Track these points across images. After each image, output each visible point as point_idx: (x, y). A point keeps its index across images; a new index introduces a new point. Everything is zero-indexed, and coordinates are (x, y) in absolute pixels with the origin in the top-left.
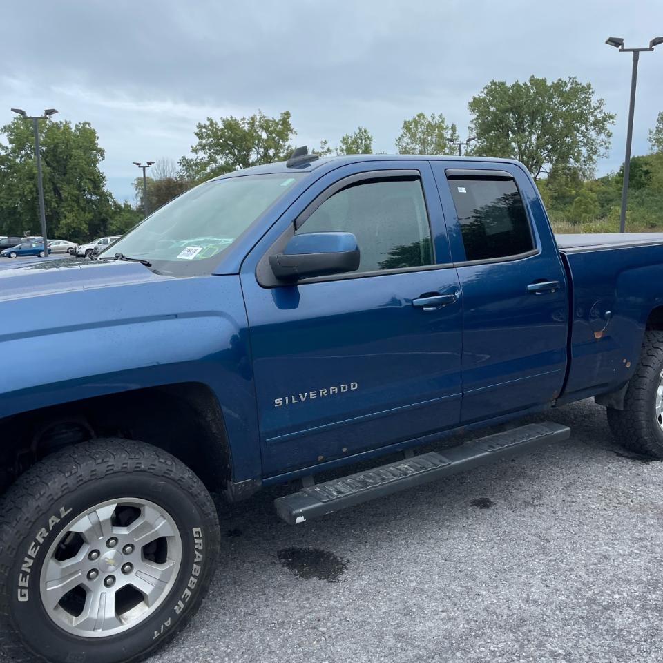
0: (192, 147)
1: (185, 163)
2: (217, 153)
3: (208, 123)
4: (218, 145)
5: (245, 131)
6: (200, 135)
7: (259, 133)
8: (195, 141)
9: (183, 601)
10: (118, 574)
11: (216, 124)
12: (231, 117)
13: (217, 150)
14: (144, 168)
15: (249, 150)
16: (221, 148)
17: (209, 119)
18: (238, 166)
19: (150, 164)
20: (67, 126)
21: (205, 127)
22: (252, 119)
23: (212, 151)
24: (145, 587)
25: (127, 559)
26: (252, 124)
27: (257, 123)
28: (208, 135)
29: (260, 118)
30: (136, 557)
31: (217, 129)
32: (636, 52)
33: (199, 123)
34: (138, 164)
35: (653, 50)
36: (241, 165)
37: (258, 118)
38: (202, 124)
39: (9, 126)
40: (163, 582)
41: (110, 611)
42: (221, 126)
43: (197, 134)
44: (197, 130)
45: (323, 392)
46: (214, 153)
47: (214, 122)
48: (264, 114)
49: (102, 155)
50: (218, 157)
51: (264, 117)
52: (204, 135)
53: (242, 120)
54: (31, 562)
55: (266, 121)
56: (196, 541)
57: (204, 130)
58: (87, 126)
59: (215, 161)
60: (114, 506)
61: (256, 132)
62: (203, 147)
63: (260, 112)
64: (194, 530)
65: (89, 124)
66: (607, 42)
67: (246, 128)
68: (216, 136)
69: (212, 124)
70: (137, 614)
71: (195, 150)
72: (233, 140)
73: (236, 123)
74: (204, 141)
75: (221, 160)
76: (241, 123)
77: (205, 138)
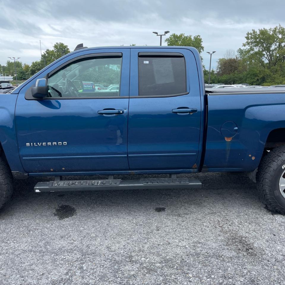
0: (243, 44)
1: (241, 51)
3: (252, 32)
4: (255, 42)
5: (270, 35)
6: (247, 38)
7: (278, 35)
8: (245, 41)
11: (256, 32)
12: (264, 29)
13: (255, 45)
14: (211, 54)
15: (271, 44)
16: (257, 44)
17: (253, 30)
18: (265, 52)
19: (214, 52)
20: (190, 38)
21: (251, 34)
22: (275, 29)
23: (252, 45)
26: (275, 31)
27: (277, 31)
28: (251, 38)
31: (256, 35)
33: (248, 32)
34: (209, 53)
36: (266, 51)
37: (278, 28)
38: (250, 33)
39: (168, 39)
42: (258, 33)
43: (246, 37)
44: (246, 36)
45: (49, 143)
46: (253, 46)
47: (255, 31)
48: (282, 26)
49: (203, 49)
50: (255, 48)
51: (281, 27)
52: (250, 38)
53: (269, 29)
55: (282, 29)
57: (250, 35)
58: (199, 37)
59: (253, 50)
61: (276, 35)
62: (248, 44)
63: (280, 25)
65: (200, 36)
67: (271, 33)
68: (256, 38)
71: (244, 45)
72: (264, 40)
73: (266, 31)
74: (249, 41)
75: (256, 49)
76: (269, 31)
77: (250, 39)
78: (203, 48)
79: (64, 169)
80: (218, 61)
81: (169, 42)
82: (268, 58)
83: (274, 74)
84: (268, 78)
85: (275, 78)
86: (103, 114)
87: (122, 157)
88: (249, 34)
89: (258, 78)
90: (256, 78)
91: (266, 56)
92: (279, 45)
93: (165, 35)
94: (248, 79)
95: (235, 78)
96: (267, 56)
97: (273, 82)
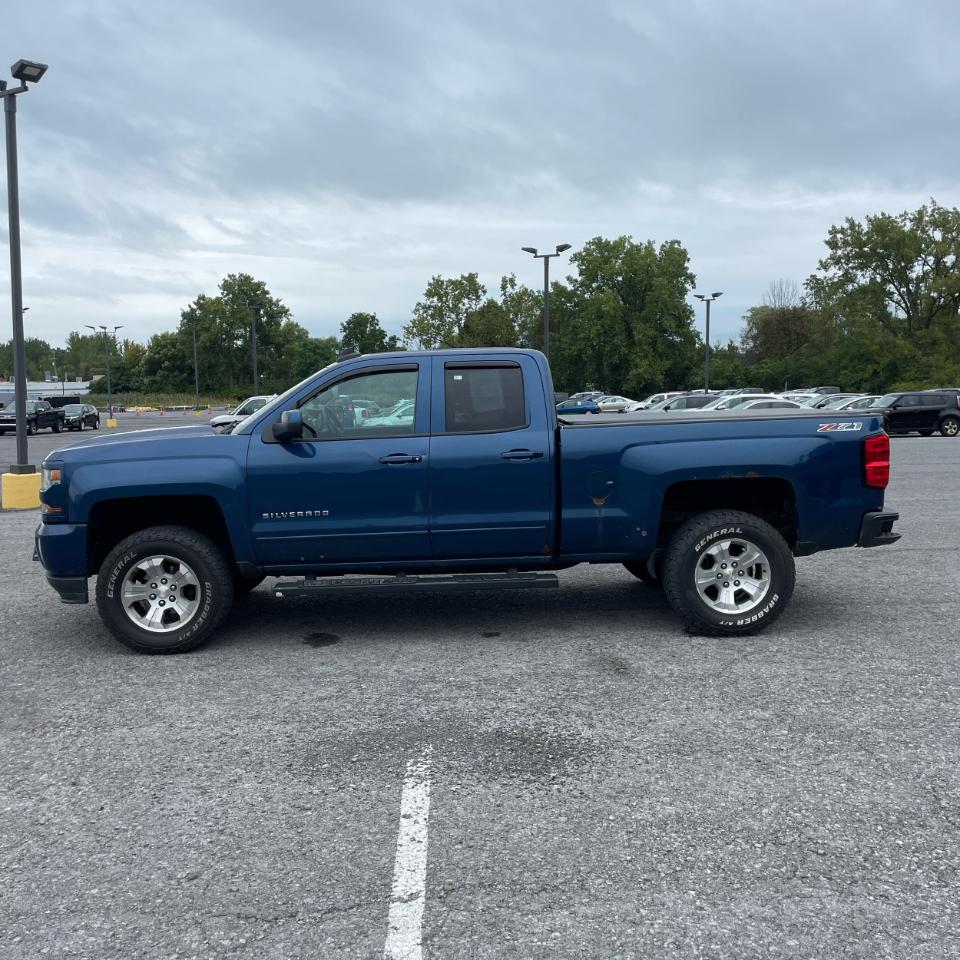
0: (821, 261)
1: (815, 284)
2: (862, 267)
3: (846, 226)
4: (858, 256)
5: (903, 232)
6: (832, 244)
7: (930, 233)
8: (826, 253)
9: (198, 624)
10: (167, 600)
11: (859, 226)
12: (883, 214)
13: (859, 263)
14: (708, 301)
15: (910, 262)
16: (865, 261)
17: (848, 220)
18: (892, 286)
19: (715, 295)
20: (649, 248)
21: (842, 231)
22: (920, 213)
23: (851, 265)
24: (180, 612)
25: (172, 593)
26: (918, 219)
27: (927, 218)
28: (846, 243)
29: (933, 211)
30: (177, 594)
31: (860, 233)
33: (833, 227)
34: (700, 297)
36: (896, 283)
37: (929, 210)
38: (838, 227)
39: (580, 254)
40: (189, 611)
41: (158, 619)
42: (865, 227)
43: (827, 243)
44: (828, 237)
45: (300, 513)
46: (852, 268)
47: (857, 222)
48: (940, 204)
49: (693, 282)
50: (859, 273)
51: (939, 209)
52: (840, 244)
53: (901, 216)
54: (115, 578)
55: (940, 214)
56: (208, 591)
57: (839, 236)
58: (676, 246)
59: (853, 280)
60: (162, 559)
61: (924, 231)
62: (837, 261)
63: (933, 202)
64: (207, 584)
65: (679, 243)
67: (908, 226)
68: (857, 242)
69: (852, 224)
71: (824, 266)
72: (884, 247)
73: (890, 221)
74: (840, 252)
75: (863, 278)
76: (899, 220)
77: (840, 248)
78: (691, 278)
79: (322, 557)
80: (749, 314)
81: (584, 264)
82: (905, 302)
83: (926, 354)
84: (908, 368)
85: (931, 366)
86: (387, 463)
87: (422, 535)
88: (838, 232)
89: (875, 367)
90: (870, 368)
91: (896, 297)
92: (938, 261)
93: (558, 255)
94: (843, 372)
95: (802, 370)
96: (900, 298)
97: (925, 378)
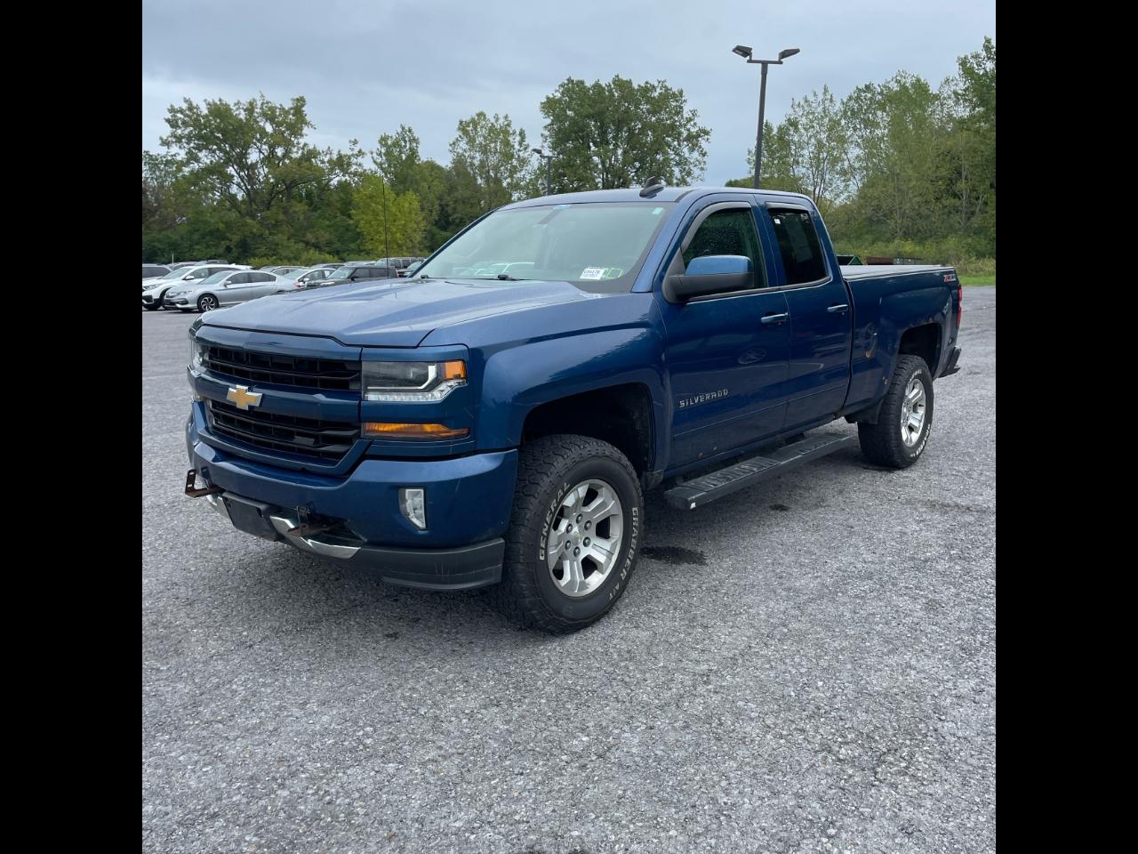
0: (161, 138)
2: (199, 148)
3: (185, 106)
4: (199, 137)
5: (241, 120)
6: (173, 123)
7: (262, 124)
8: (167, 130)
9: (626, 568)
10: (581, 546)
11: (198, 108)
12: (220, 100)
13: (198, 144)
15: (246, 147)
16: (205, 141)
17: (186, 101)
18: (231, 168)
21: (181, 111)
22: (251, 104)
23: (192, 145)
24: (600, 557)
25: (587, 534)
26: (250, 109)
27: (258, 110)
28: (185, 123)
29: (262, 104)
30: (592, 532)
31: (198, 115)
32: (765, 64)
33: (172, 106)
35: (781, 63)
36: (236, 167)
37: (259, 103)
38: (176, 107)
40: (610, 553)
41: (579, 577)
42: (205, 111)
43: (168, 121)
44: (168, 115)
45: (708, 396)
46: (194, 148)
47: (194, 105)
48: (267, 98)
50: (201, 154)
51: (267, 103)
52: (180, 122)
53: (235, 104)
54: (547, 527)
55: (270, 109)
56: (634, 519)
57: (179, 115)
59: (197, 160)
60: (586, 487)
61: (256, 122)
62: (179, 139)
63: (262, 96)
64: (634, 509)
66: (734, 51)
67: (243, 116)
68: (196, 123)
69: (191, 108)
70: (596, 580)
71: (165, 143)
72: (224, 132)
73: (227, 108)
74: (179, 132)
75: (206, 158)
76: (234, 108)
77: (180, 128)
82: (245, 185)
83: (271, 234)
84: (258, 246)
85: (277, 245)
88: (178, 112)
89: (228, 243)
90: (224, 243)
91: (236, 180)
92: (272, 152)
94: (197, 247)
95: (156, 244)
96: (239, 180)
97: (274, 255)
